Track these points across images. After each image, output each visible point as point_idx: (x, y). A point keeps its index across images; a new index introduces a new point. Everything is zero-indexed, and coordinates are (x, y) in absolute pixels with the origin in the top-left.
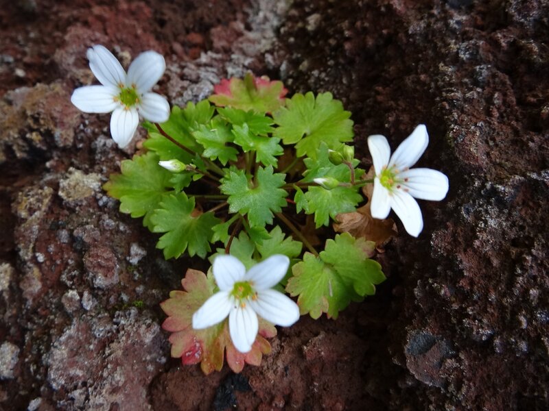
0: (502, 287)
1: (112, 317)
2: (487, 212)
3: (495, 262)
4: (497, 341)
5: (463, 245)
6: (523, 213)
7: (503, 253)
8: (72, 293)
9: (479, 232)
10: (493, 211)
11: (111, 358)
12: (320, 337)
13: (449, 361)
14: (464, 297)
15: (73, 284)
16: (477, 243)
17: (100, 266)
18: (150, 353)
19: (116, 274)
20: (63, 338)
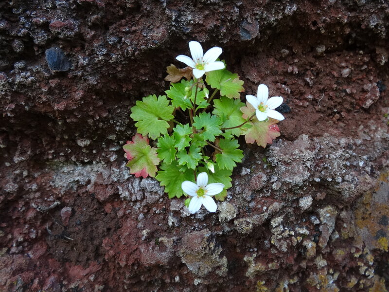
0: (216, 7)
1: (275, 167)
2: (184, 21)
3: (207, 12)
4: (239, 4)
5: (202, 28)
6: (180, 5)
7: (201, 10)
8: (274, 186)
9: (195, 22)
10: (184, 18)
11: (291, 158)
12: (249, 77)
13: (249, 21)
14: (224, 21)
15: (270, 189)
16: (201, 22)
17: (259, 181)
18: (281, 146)
19: (259, 174)
20: (291, 181)
